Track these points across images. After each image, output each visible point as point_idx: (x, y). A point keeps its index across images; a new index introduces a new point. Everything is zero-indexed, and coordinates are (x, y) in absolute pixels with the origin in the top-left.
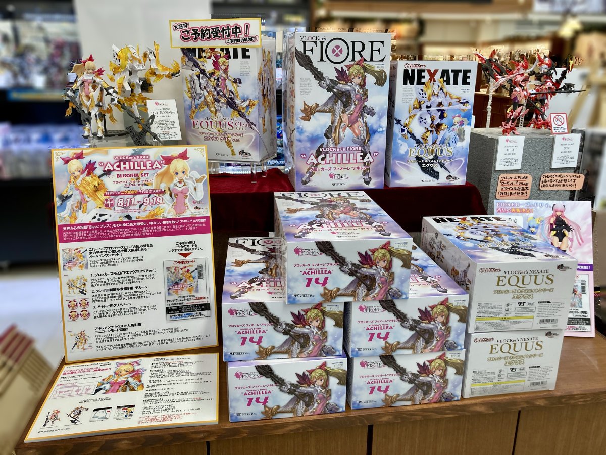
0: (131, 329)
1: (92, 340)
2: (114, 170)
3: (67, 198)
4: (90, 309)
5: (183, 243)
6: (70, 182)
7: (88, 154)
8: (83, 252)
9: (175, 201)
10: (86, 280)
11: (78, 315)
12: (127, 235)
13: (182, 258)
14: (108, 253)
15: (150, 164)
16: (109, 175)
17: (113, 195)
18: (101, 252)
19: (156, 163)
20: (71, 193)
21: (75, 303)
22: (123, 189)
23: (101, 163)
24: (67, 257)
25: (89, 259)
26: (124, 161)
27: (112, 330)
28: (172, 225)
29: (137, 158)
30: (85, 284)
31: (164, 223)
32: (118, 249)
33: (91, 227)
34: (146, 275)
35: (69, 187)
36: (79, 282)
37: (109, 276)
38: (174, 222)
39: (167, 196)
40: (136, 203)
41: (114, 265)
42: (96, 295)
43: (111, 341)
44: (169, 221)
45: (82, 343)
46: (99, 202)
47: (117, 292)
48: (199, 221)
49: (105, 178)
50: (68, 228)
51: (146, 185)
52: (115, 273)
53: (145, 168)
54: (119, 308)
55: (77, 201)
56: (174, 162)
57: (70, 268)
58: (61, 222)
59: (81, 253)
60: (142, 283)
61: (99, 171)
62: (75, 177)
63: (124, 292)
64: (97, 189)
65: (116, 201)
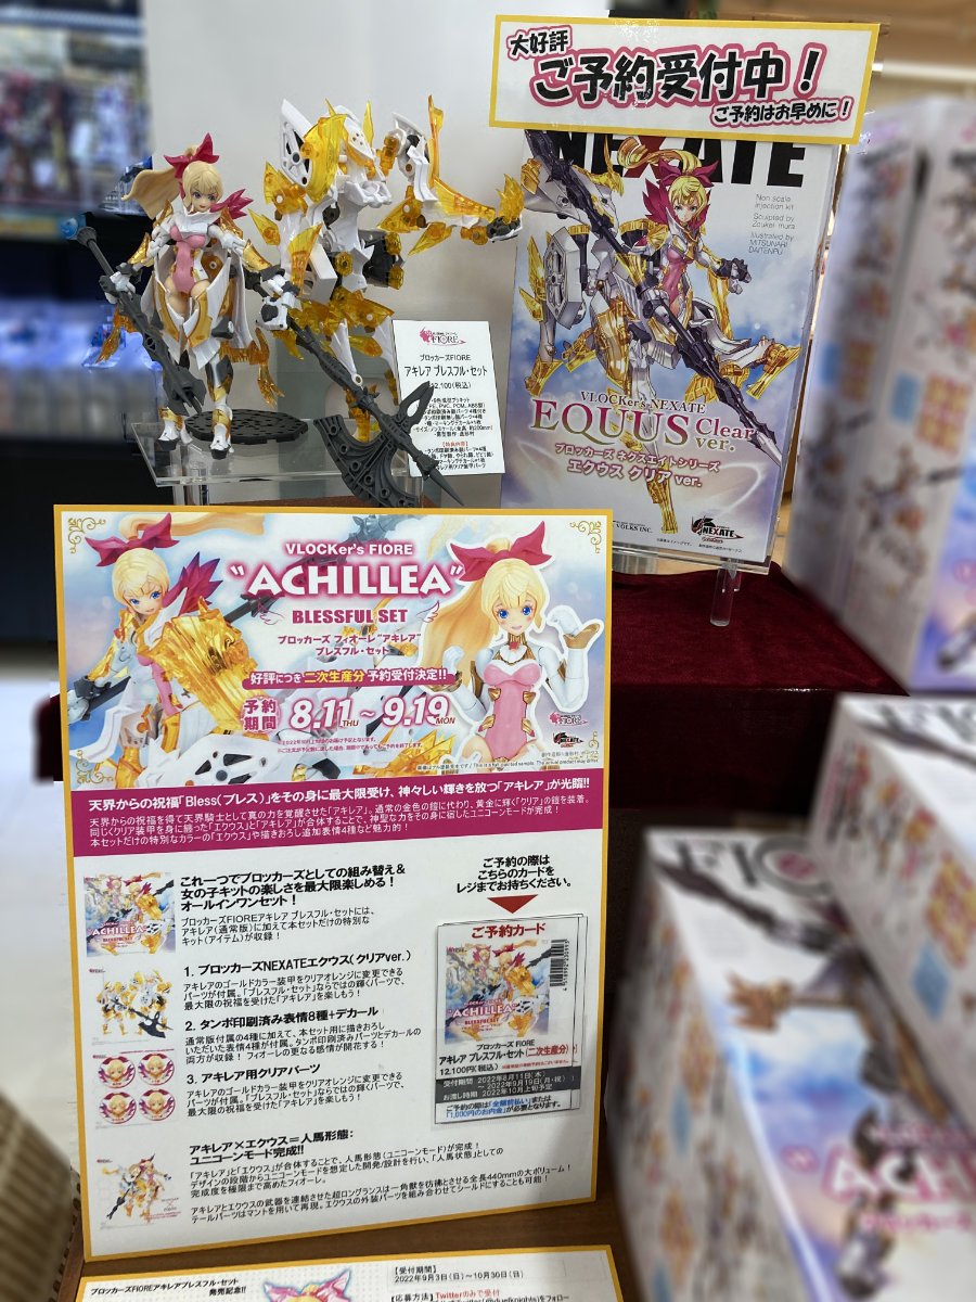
0: (313, 1151)
1: (178, 1188)
2: (283, 593)
3: (110, 691)
4: (177, 1087)
5: (509, 862)
6: (120, 633)
7: (190, 529)
8: (160, 892)
9: (490, 712)
10: (167, 990)
11: (132, 1104)
12: (316, 832)
13: (501, 915)
14: (246, 895)
15: (412, 574)
16: (266, 612)
17: (275, 686)
18: (225, 891)
19: (435, 573)
20: (122, 675)
21: (126, 1065)
22: (314, 665)
23: (237, 566)
24: (102, 908)
25: (181, 915)
26: (322, 561)
27: (248, 1154)
28: (474, 797)
29: (367, 551)
30: (161, 1001)
31: (449, 789)
32: (285, 881)
33: (192, 801)
34: (376, 972)
35: (116, 650)
36: (140, 995)
37: (246, 975)
38: (481, 787)
39: (466, 691)
40: (355, 716)
41: (269, 937)
42: (200, 1040)
43: (242, 1189)
44: (465, 783)
45: (142, 1197)
46: (224, 713)
47: (273, 1027)
48: (566, 783)
49: (249, 625)
50: (109, 804)
51: (394, 651)
52: (270, 966)
53: (394, 590)
54: (276, 1081)
55: (145, 704)
56: (497, 571)
57: (112, 945)
58: (82, 779)
59: (152, 892)
60: (362, 999)
61: (227, 597)
62: (140, 615)
63: (296, 1027)
64: (218, 663)
65: (286, 708)
